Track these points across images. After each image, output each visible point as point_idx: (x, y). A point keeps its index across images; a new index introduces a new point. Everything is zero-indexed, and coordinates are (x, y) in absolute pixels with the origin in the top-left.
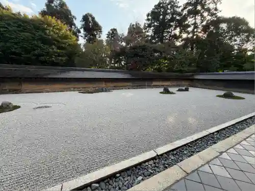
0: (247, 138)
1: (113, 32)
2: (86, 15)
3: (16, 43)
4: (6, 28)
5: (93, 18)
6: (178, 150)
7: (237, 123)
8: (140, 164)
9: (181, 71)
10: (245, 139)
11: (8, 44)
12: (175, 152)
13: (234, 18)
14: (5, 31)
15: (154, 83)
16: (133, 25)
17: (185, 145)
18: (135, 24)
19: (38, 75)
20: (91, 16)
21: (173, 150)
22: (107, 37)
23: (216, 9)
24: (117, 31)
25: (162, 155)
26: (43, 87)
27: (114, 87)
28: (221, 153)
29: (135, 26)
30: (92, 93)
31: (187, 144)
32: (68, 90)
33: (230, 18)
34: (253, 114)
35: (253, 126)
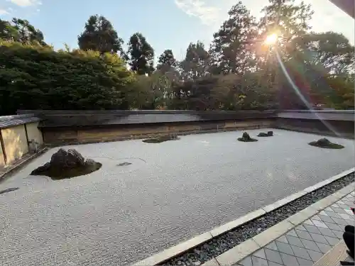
0: (343, 197)
1: (167, 55)
2: (135, 35)
3: (74, 87)
4: (65, 70)
5: (143, 40)
6: (282, 209)
7: (334, 181)
8: (255, 219)
9: (261, 109)
10: (341, 199)
11: (67, 89)
12: (280, 211)
13: (328, 34)
14: (63, 74)
15: (228, 125)
16: (194, 45)
17: (287, 205)
18: (196, 44)
19: (96, 122)
20: (140, 36)
21: (278, 209)
22: (159, 61)
23: (304, 26)
24: (171, 53)
25: (270, 213)
26: (100, 135)
27: (180, 131)
28: (320, 211)
29: (196, 47)
30: (159, 142)
31: (289, 203)
32: (128, 138)
33: (323, 34)
34: (352, 170)
35: (353, 184)
